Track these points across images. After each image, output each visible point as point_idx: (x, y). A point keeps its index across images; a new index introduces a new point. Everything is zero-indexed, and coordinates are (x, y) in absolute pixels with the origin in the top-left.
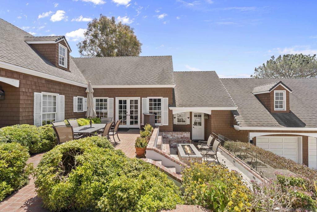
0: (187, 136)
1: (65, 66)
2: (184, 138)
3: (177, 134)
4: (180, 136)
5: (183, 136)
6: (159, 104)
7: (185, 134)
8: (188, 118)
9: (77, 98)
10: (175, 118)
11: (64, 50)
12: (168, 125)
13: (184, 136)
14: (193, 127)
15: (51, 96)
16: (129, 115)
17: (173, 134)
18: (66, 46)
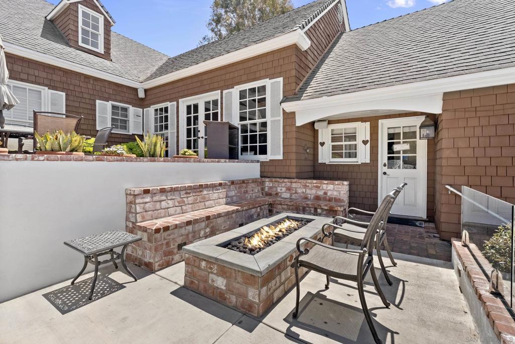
0: (335, 193)
1: (101, 49)
2: (325, 199)
3: (305, 186)
4: (314, 191)
5: (321, 193)
6: (262, 101)
7: (331, 187)
8: (365, 142)
9: (109, 104)
10: (323, 144)
11: (96, 20)
12: (280, 157)
13: (325, 193)
14: (385, 173)
15: (26, 89)
16: (202, 138)
17: (294, 185)
18: (101, 13)
